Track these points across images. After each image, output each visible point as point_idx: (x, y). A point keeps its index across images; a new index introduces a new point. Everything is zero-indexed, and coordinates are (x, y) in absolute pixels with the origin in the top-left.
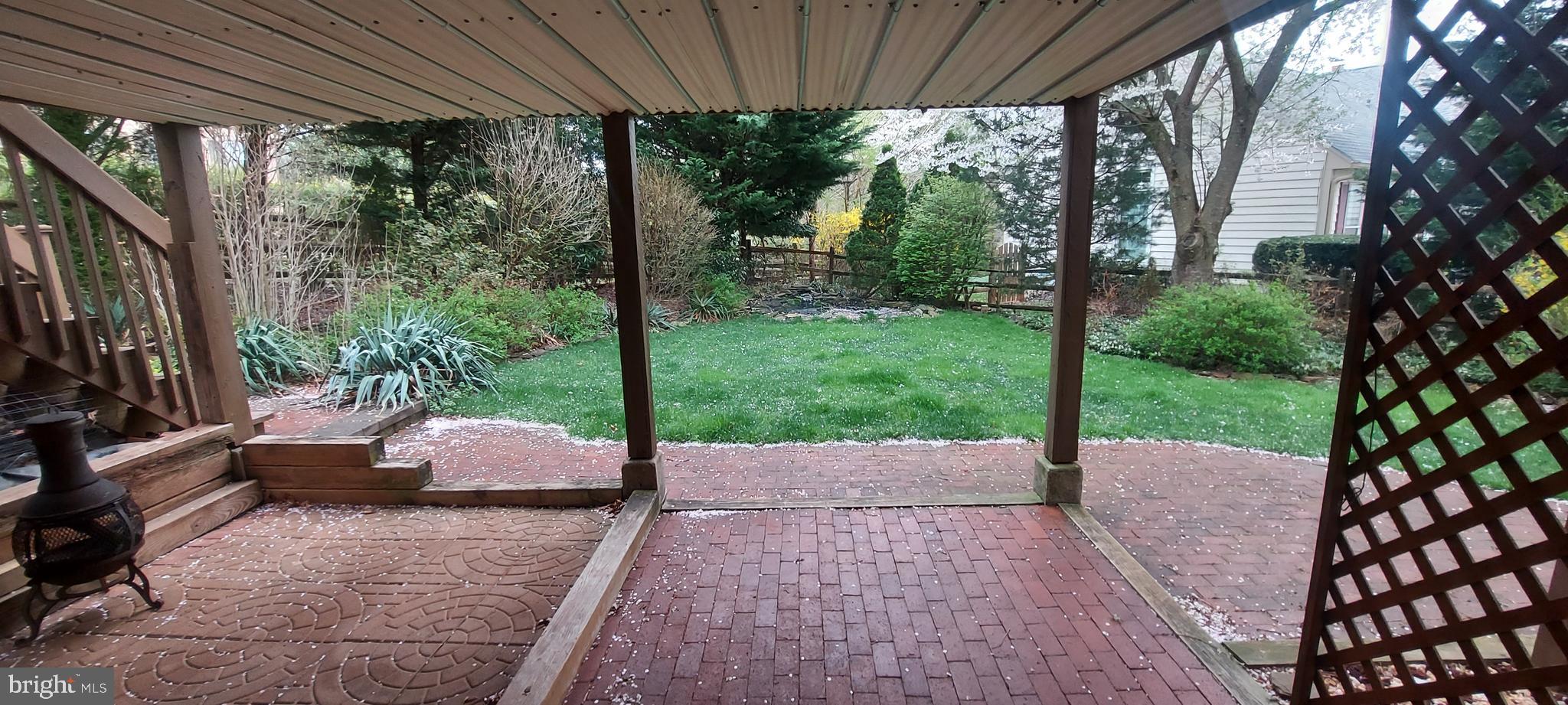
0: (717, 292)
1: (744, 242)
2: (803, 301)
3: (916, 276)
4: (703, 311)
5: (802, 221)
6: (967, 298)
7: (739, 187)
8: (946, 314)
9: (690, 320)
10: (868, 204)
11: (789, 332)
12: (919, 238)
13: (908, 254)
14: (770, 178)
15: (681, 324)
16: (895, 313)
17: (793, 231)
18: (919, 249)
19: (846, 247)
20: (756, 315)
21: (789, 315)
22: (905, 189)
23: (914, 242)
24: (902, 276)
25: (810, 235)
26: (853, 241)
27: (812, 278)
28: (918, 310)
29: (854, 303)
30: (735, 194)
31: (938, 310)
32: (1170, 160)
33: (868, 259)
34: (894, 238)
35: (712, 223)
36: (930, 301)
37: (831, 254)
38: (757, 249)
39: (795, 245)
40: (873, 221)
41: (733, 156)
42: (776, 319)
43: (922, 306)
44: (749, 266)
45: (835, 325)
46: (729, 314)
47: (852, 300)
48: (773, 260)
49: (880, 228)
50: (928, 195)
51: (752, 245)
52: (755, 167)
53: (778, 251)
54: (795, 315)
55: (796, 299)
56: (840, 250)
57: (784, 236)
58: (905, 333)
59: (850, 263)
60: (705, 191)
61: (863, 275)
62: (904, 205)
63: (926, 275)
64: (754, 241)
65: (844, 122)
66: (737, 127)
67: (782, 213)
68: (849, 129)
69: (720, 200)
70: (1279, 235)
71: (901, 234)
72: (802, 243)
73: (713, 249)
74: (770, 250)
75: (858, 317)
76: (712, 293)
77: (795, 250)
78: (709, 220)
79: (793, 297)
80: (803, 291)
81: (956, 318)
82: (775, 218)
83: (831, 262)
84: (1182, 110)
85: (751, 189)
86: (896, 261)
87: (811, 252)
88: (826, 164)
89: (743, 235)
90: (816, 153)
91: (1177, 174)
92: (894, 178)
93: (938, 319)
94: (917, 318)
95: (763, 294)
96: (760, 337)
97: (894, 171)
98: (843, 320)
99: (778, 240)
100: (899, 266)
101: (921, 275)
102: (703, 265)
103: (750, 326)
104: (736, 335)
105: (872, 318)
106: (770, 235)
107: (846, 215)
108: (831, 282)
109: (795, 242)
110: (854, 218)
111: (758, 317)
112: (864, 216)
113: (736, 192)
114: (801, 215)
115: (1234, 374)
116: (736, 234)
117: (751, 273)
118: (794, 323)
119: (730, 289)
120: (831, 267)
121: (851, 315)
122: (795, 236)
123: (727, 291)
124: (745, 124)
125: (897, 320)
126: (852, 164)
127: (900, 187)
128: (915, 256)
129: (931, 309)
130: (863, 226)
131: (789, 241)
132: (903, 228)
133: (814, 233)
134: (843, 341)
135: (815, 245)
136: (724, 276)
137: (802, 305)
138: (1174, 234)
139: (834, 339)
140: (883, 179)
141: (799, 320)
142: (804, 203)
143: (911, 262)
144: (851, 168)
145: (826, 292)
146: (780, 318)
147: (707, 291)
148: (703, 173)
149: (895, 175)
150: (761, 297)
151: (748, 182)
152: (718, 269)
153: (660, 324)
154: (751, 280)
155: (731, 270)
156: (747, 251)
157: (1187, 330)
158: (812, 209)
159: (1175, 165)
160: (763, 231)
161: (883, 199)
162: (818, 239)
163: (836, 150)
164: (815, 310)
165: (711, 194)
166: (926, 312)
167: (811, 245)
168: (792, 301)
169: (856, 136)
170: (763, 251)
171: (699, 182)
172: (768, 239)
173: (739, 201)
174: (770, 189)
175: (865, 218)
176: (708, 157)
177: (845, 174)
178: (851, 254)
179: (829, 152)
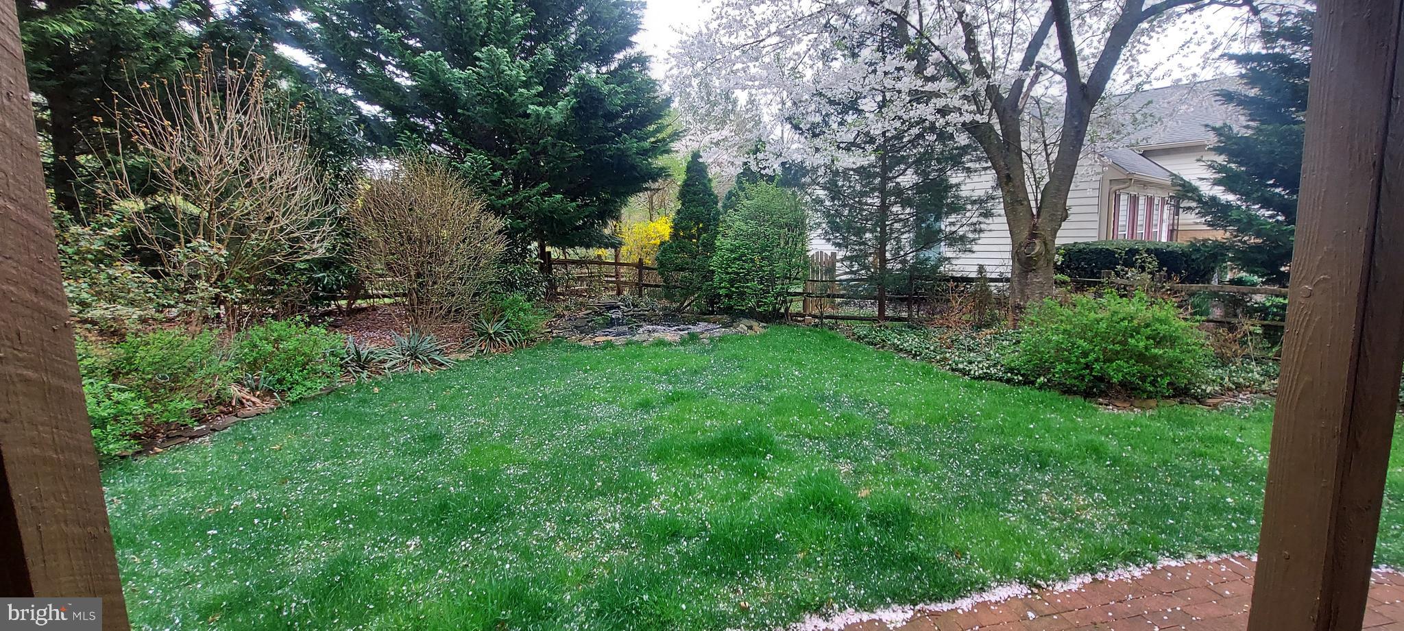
0: (509, 314)
1: (544, 255)
2: (612, 319)
3: (737, 288)
4: (491, 339)
5: (607, 231)
6: (787, 309)
7: (535, 191)
8: (771, 329)
9: (474, 351)
10: (678, 212)
11: (599, 363)
12: (739, 248)
13: (728, 264)
14: (571, 182)
15: (462, 357)
16: (719, 331)
17: (598, 242)
18: (739, 259)
19: (657, 259)
20: (558, 340)
21: (597, 339)
22: (717, 196)
23: (732, 251)
24: (721, 288)
25: (616, 245)
26: (664, 251)
27: (619, 293)
28: (742, 326)
29: (670, 318)
30: (528, 199)
31: (762, 324)
32: (1002, 163)
33: (683, 269)
34: (710, 247)
35: (500, 232)
36: (751, 314)
37: (640, 265)
38: (559, 262)
39: (599, 256)
40: (684, 229)
41: (526, 154)
42: (582, 343)
43: (745, 321)
44: (550, 281)
45: (652, 350)
46: (526, 340)
47: (665, 315)
48: (575, 271)
49: (692, 237)
50: (746, 202)
51: (553, 257)
52: (553, 169)
53: (581, 263)
54: (604, 338)
55: (604, 319)
56: (648, 261)
57: (588, 246)
58: (736, 357)
59: (662, 274)
60: (491, 195)
61: (675, 287)
62: (718, 213)
63: (747, 287)
64: (555, 253)
65: (650, 124)
66: (530, 120)
67: (585, 223)
68: (657, 131)
69: (511, 206)
70: (1071, 241)
71: (718, 244)
72: (607, 254)
73: (505, 262)
74: (573, 262)
75: (677, 338)
76: (503, 316)
77: (599, 262)
78: (496, 230)
79: (601, 314)
80: (611, 307)
81: (782, 334)
82: (578, 228)
83: (640, 274)
84: (1009, 112)
85: (548, 193)
86: (713, 272)
87: (617, 264)
88: (634, 167)
89: (542, 247)
90: (622, 155)
91: (1009, 180)
92: (705, 185)
93: (764, 335)
94: (742, 337)
95: (565, 313)
96: (564, 371)
97: (705, 178)
98: (661, 343)
99: (581, 251)
100: (716, 278)
101: (743, 287)
102: (491, 283)
103: (552, 357)
104: (533, 371)
105: (693, 337)
106: (572, 246)
107: (654, 224)
108: (640, 296)
109: (600, 253)
110: (663, 228)
111: (561, 342)
112: (676, 225)
113: (530, 197)
114: (605, 225)
115: (1137, 403)
116: (535, 244)
117: (552, 286)
118: (604, 348)
119: (524, 311)
120: (640, 280)
121: (670, 334)
122: (600, 247)
123: (522, 314)
124: (538, 115)
125: (721, 339)
126: (662, 169)
127: (712, 195)
128: (734, 267)
129: (755, 324)
130: (674, 236)
131: (593, 252)
132: (719, 237)
133: (621, 244)
134: (666, 373)
135: (620, 256)
136: (519, 296)
137: (611, 323)
138: (1009, 241)
139: (655, 371)
140: (693, 185)
141: (609, 344)
142: (609, 211)
143: (731, 273)
144: (661, 173)
145: (636, 306)
146: (587, 342)
147: (497, 313)
148: (487, 174)
149: (706, 181)
150: (564, 315)
151: (545, 185)
152: (510, 285)
153: (433, 361)
154: (552, 296)
155: (527, 286)
156: (547, 263)
157: (1085, 354)
158: (617, 218)
159: (1008, 169)
160: (564, 241)
161: (694, 206)
162: (623, 250)
163: (645, 153)
164: (625, 328)
165: (499, 198)
166: (750, 328)
167: (617, 256)
168: (599, 319)
169: (664, 139)
170: (564, 263)
171: (480, 183)
172: (570, 251)
173: (534, 208)
174: (572, 195)
175: (676, 227)
176: (495, 156)
177: (655, 180)
178: (662, 265)
179: (637, 154)
